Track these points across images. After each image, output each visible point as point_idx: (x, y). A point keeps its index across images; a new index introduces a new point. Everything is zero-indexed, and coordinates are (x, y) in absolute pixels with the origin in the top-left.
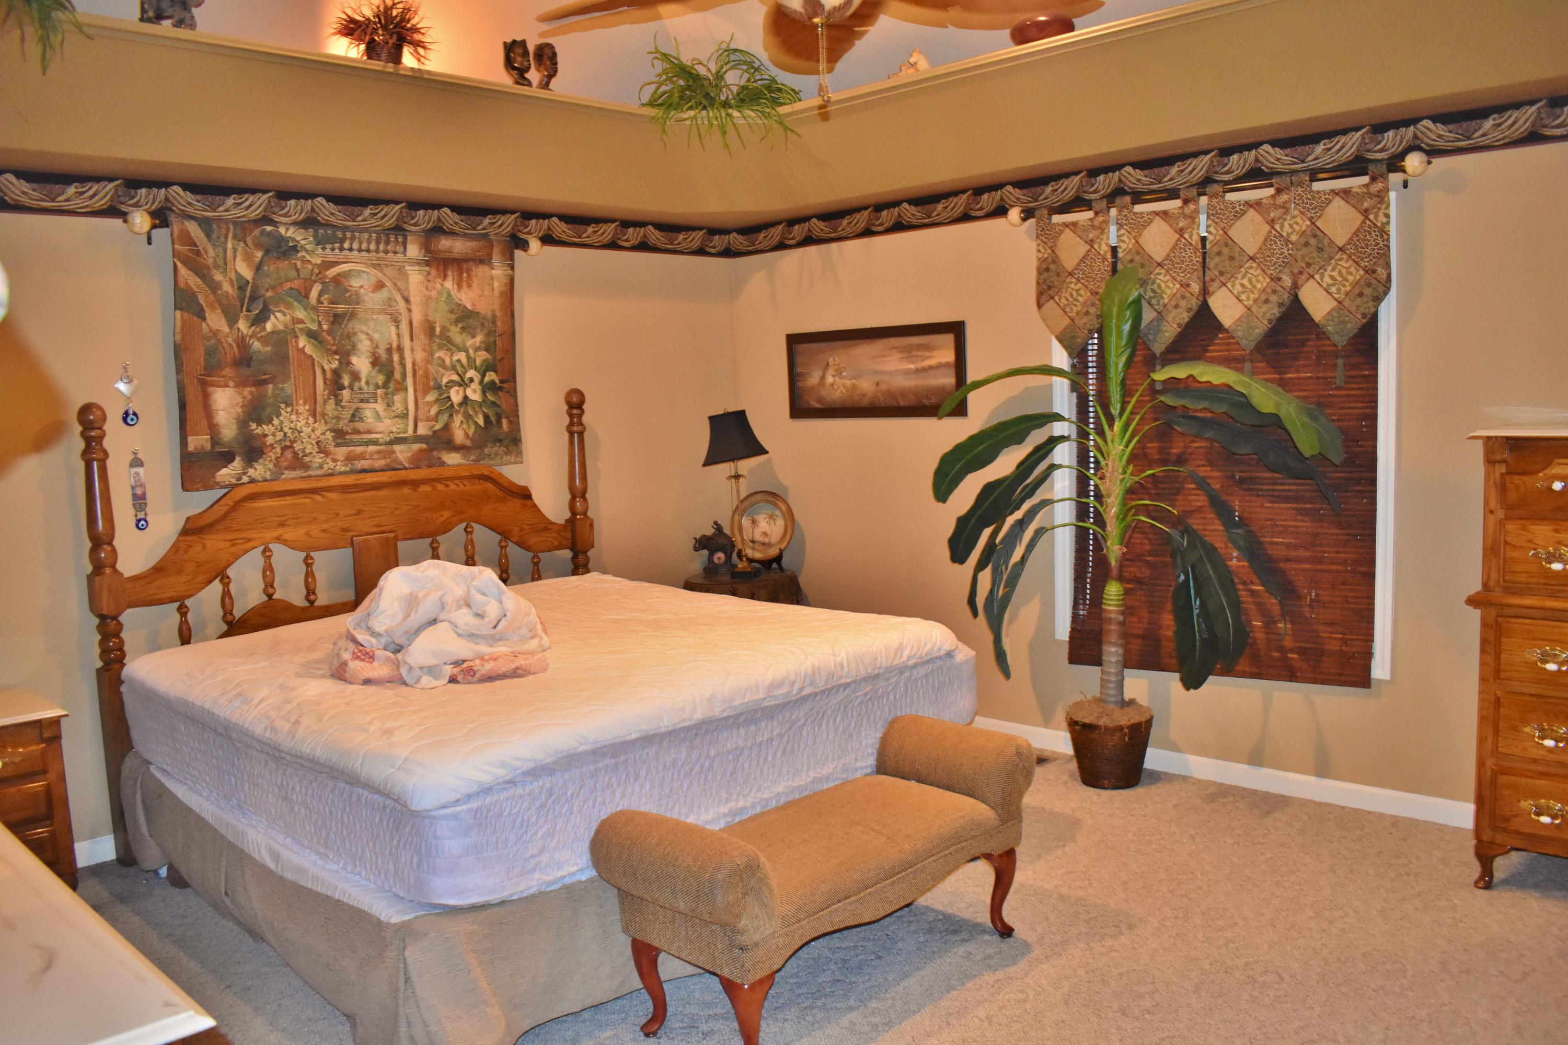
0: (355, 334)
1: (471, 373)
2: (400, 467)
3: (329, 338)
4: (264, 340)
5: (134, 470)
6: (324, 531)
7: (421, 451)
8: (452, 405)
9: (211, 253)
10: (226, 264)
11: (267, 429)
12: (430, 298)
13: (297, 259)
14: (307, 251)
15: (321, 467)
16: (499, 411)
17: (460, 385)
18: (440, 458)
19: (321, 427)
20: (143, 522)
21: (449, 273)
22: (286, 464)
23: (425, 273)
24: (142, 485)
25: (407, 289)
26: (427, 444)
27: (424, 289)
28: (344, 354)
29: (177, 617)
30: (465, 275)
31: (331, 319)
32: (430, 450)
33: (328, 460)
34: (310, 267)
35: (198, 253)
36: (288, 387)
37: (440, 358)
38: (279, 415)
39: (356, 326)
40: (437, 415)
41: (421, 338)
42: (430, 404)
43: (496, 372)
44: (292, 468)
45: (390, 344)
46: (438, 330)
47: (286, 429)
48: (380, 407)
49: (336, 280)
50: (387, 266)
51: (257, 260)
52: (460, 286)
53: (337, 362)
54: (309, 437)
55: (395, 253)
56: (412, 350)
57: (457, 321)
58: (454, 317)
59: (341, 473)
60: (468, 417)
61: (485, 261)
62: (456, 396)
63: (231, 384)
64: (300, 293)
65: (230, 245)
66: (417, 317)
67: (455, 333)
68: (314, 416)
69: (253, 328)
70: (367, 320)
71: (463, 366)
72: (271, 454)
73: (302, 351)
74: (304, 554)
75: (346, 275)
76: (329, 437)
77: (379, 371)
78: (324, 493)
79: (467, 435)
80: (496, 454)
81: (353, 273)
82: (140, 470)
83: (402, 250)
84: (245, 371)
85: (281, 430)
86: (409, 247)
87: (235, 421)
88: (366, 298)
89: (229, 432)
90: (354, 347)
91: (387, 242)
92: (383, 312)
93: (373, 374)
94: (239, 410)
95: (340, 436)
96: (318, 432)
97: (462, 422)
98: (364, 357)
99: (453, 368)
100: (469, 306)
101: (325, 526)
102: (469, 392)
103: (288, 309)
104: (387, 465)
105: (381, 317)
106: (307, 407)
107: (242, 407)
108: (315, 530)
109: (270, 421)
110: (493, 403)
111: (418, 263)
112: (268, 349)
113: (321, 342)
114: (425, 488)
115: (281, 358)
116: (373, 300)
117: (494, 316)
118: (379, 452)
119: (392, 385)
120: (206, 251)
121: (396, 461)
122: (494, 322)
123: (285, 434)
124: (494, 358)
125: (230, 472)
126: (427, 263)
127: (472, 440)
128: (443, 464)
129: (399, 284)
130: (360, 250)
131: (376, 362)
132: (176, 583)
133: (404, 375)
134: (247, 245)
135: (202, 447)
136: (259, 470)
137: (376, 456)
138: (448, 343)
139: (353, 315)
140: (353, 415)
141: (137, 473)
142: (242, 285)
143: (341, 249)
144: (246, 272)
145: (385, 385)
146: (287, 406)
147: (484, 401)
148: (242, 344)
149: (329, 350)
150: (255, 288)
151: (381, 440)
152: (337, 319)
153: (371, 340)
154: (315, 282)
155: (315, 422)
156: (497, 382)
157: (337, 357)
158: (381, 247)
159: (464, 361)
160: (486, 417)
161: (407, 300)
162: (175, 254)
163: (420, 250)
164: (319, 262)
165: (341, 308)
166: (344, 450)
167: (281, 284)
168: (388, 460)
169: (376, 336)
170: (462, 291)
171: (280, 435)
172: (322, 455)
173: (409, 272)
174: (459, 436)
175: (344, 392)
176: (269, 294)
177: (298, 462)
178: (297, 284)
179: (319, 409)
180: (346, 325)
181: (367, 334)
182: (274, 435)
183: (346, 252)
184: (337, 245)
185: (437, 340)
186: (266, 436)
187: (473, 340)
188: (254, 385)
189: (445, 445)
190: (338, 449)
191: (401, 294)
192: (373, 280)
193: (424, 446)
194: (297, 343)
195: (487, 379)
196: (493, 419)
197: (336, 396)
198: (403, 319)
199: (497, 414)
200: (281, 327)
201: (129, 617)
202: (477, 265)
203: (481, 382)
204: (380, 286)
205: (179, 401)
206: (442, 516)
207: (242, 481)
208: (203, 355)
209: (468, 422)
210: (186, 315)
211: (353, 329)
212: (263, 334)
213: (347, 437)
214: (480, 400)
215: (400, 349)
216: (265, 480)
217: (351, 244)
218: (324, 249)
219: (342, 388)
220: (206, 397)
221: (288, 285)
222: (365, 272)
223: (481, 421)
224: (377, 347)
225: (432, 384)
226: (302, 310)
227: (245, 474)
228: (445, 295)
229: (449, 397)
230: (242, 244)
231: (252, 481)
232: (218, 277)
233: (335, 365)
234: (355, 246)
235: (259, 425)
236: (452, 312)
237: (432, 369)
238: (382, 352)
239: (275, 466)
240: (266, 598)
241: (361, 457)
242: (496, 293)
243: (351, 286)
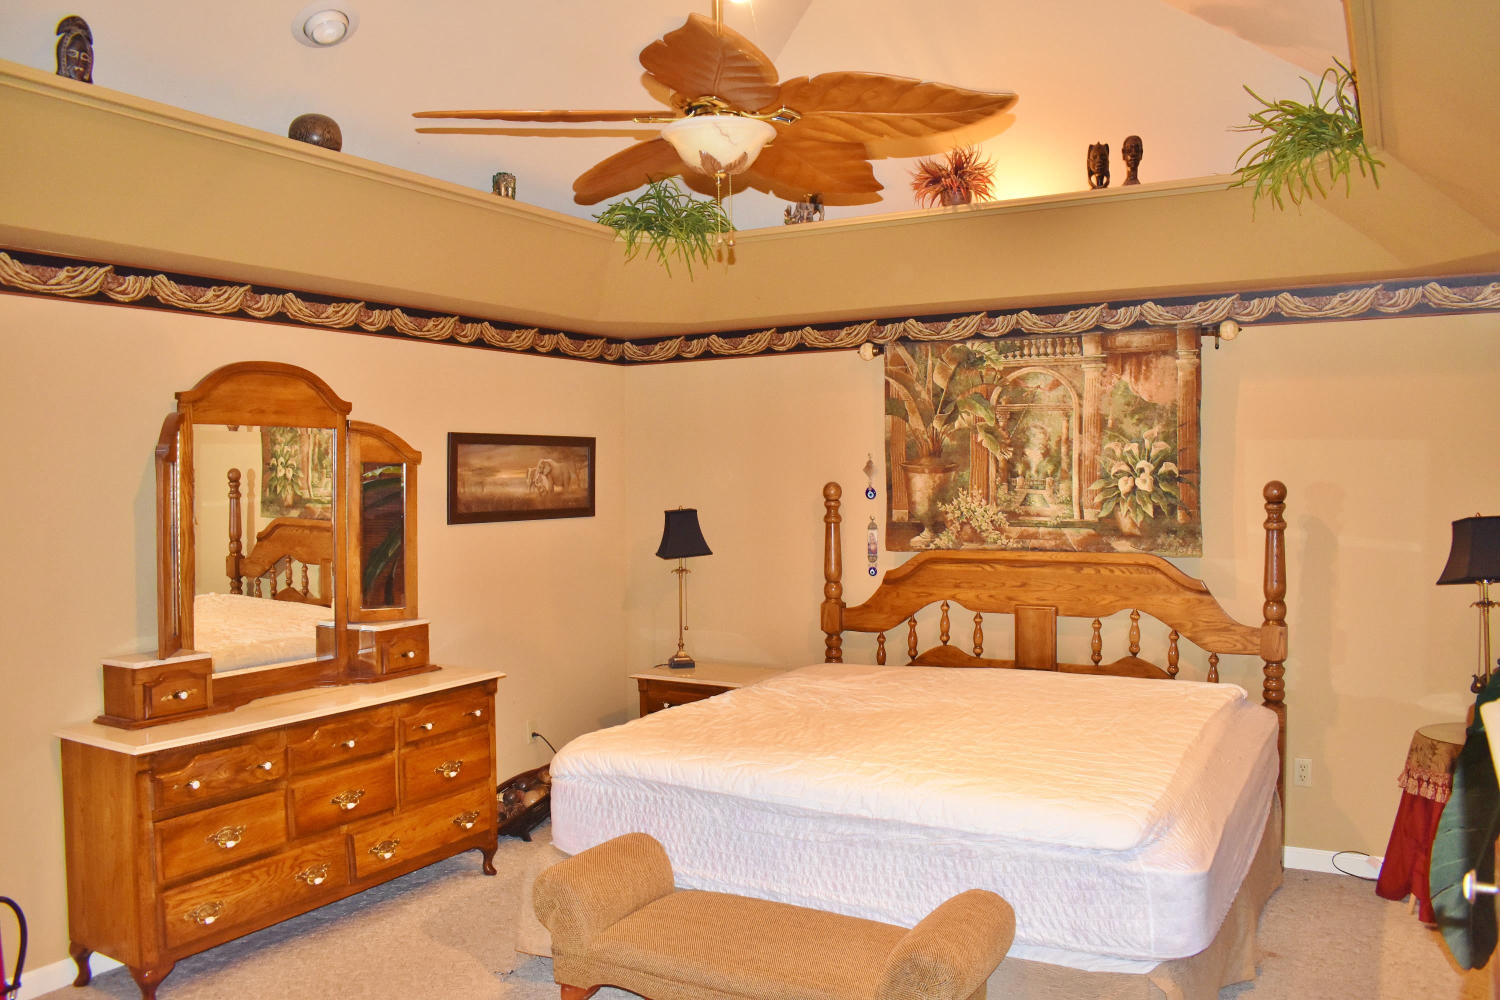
0: (1028, 428)
1: (1142, 464)
2: (1069, 549)
3: (1004, 433)
4: (952, 436)
5: (871, 531)
6: (991, 596)
7: (1090, 535)
8: (1119, 495)
9: (916, 370)
10: (926, 377)
11: (949, 508)
12: (1104, 392)
13: (983, 368)
14: (992, 360)
15: (995, 542)
16: (1173, 501)
17: (1130, 475)
18: (1109, 544)
19: (992, 509)
20: (872, 570)
21: (1127, 367)
22: (966, 537)
23: (1102, 369)
24: (874, 543)
25: (1082, 386)
26: (1094, 530)
27: (1099, 385)
28: (1019, 447)
29: (876, 646)
30: (1144, 368)
31: (1008, 416)
32: (1099, 535)
33: (1003, 537)
34: (993, 373)
35: (906, 371)
36: (966, 475)
37: (1109, 449)
38: (957, 497)
39: (1029, 421)
40: (1102, 503)
41: (1091, 430)
42: (1096, 493)
43: (1176, 463)
44: (970, 541)
45: (1060, 437)
46: (1110, 422)
47: (963, 509)
48: (1046, 493)
49: (1015, 383)
50: (1063, 366)
51: (951, 372)
52: (1137, 379)
53: (1011, 454)
54: (983, 517)
55: (1072, 353)
56: (1081, 442)
57: (1133, 413)
58: (1130, 409)
59: (1013, 549)
60: (1135, 506)
61: (1169, 351)
62: (1124, 485)
63: (927, 471)
64: (982, 396)
65: (930, 362)
66: (1088, 411)
67: (1129, 426)
68: (987, 499)
69: (945, 426)
70: (1042, 415)
71: (1133, 457)
72: (952, 528)
73: (980, 444)
74: (975, 613)
75: (1023, 378)
76: (1002, 517)
77: (1049, 461)
78: (992, 564)
79: (1134, 524)
80: (1170, 545)
81: (1031, 375)
82: (875, 532)
83: (1078, 349)
84: (936, 460)
85: (959, 509)
86: (1084, 346)
87: (927, 500)
88: (1042, 396)
89: (922, 508)
90: (1028, 440)
91: (1063, 345)
92: (1056, 408)
93: (1044, 464)
94: (930, 491)
95: (1012, 516)
96: (991, 513)
97: (1128, 511)
98: (1035, 449)
99: (1123, 458)
100: (1146, 398)
101: (993, 592)
102: (1138, 482)
103: (971, 410)
104: (1056, 546)
105: (1056, 412)
106: (980, 491)
107: (932, 489)
108: (984, 594)
109: (951, 502)
110: (1166, 494)
111: (1095, 360)
112: (955, 443)
113: (996, 437)
114: (1087, 571)
115: (964, 451)
116: (1048, 398)
117: (1174, 405)
118: (1050, 534)
119: (1059, 474)
120: (912, 368)
121: (1065, 542)
122: (1174, 413)
123: (962, 513)
124: (1174, 449)
125: (921, 539)
126: (1104, 360)
127: (1141, 529)
128: (1111, 550)
129: (1074, 382)
130: (1038, 355)
131: (1046, 453)
132: (879, 619)
133: (1070, 466)
134: (943, 361)
135: (902, 518)
136: (945, 540)
137: (1048, 537)
138: (1119, 434)
139: (1028, 412)
140: (1025, 499)
141: (872, 534)
142: (937, 393)
143: (1022, 355)
144: (941, 382)
145: (1053, 474)
146: (964, 489)
147: (1154, 491)
148: (936, 439)
149: (1002, 443)
150: (949, 394)
151: (1049, 523)
152: (1013, 417)
153: (1045, 433)
154: (996, 386)
155: (988, 504)
156: (1177, 473)
157: (1012, 449)
158: (1058, 350)
159: (1136, 452)
160: (1156, 509)
161: (1080, 396)
162: (888, 373)
163: (1097, 348)
164: (1001, 368)
165: (1017, 407)
166: (1018, 529)
167: (968, 390)
168: (1058, 542)
169: (1049, 430)
170: (1139, 383)
171: (958, 513)
172: (997, 532)
173: (1085, 370)
174: (1126, 524)
175: (1018, 479)
176: (959, 398)
177: (977, 536)
178: (979, 389)
179: (991, 493)
180: (1021, 422)
181: (1042, 428)
182: (953, 512)
183: (1026, 358)
184: (1017, 353)
185: (1109, 433)
186: (947, 513)
187: (1150, 431)
188: (943, 472)
189: (1113, 532)
190: (1012, 528)
191: (1076, 391)
192: (1050, 380)
193: (1092, 531)
194: (976, 438)
195: (1162, 470)
196: (1165, 510)
197: (1009, 483)
198: (1074, 414)
199: (1170, 505)
200: (966, 425)
201: (846, 635)
202: (1158, 357)
203: (1154, 473)
204: (1056, 384)
205: (887, 483)
206: (1104, 599)
207: (930, 548)
208: (904, 449)
209: (1135, 511)
210: (896, 418)
211: (1027, 424)
212: (952, 431)
213: (1021, 518)
214: (1150, 490)
215: (1069, 441)
216: (949, 549)
217: (1030, 350)
218: (1006, 357)
219: (1016, 475)
220: (908, 481)
221: (974, 390)
222: (1041, 373)
223: (1150, 511)
224: (1049, 439)
225: (1098, 473)
226: (983, 410)
227: (932, 542)
228: (1122, 388)
229: (1117, 487)
230: (939, 360)
231: (938, 548)
232: (918, 387)
233: (1009, 456)
234: (1034, 351)
235: (943, 504)
236: (1128, 404)
237: (1100, 459)
238: (1053, 444)
239: (957, 537)
240: (941, 644)
241: (1035, 536)
242: (1180, 382)
243: (1027, 387)
